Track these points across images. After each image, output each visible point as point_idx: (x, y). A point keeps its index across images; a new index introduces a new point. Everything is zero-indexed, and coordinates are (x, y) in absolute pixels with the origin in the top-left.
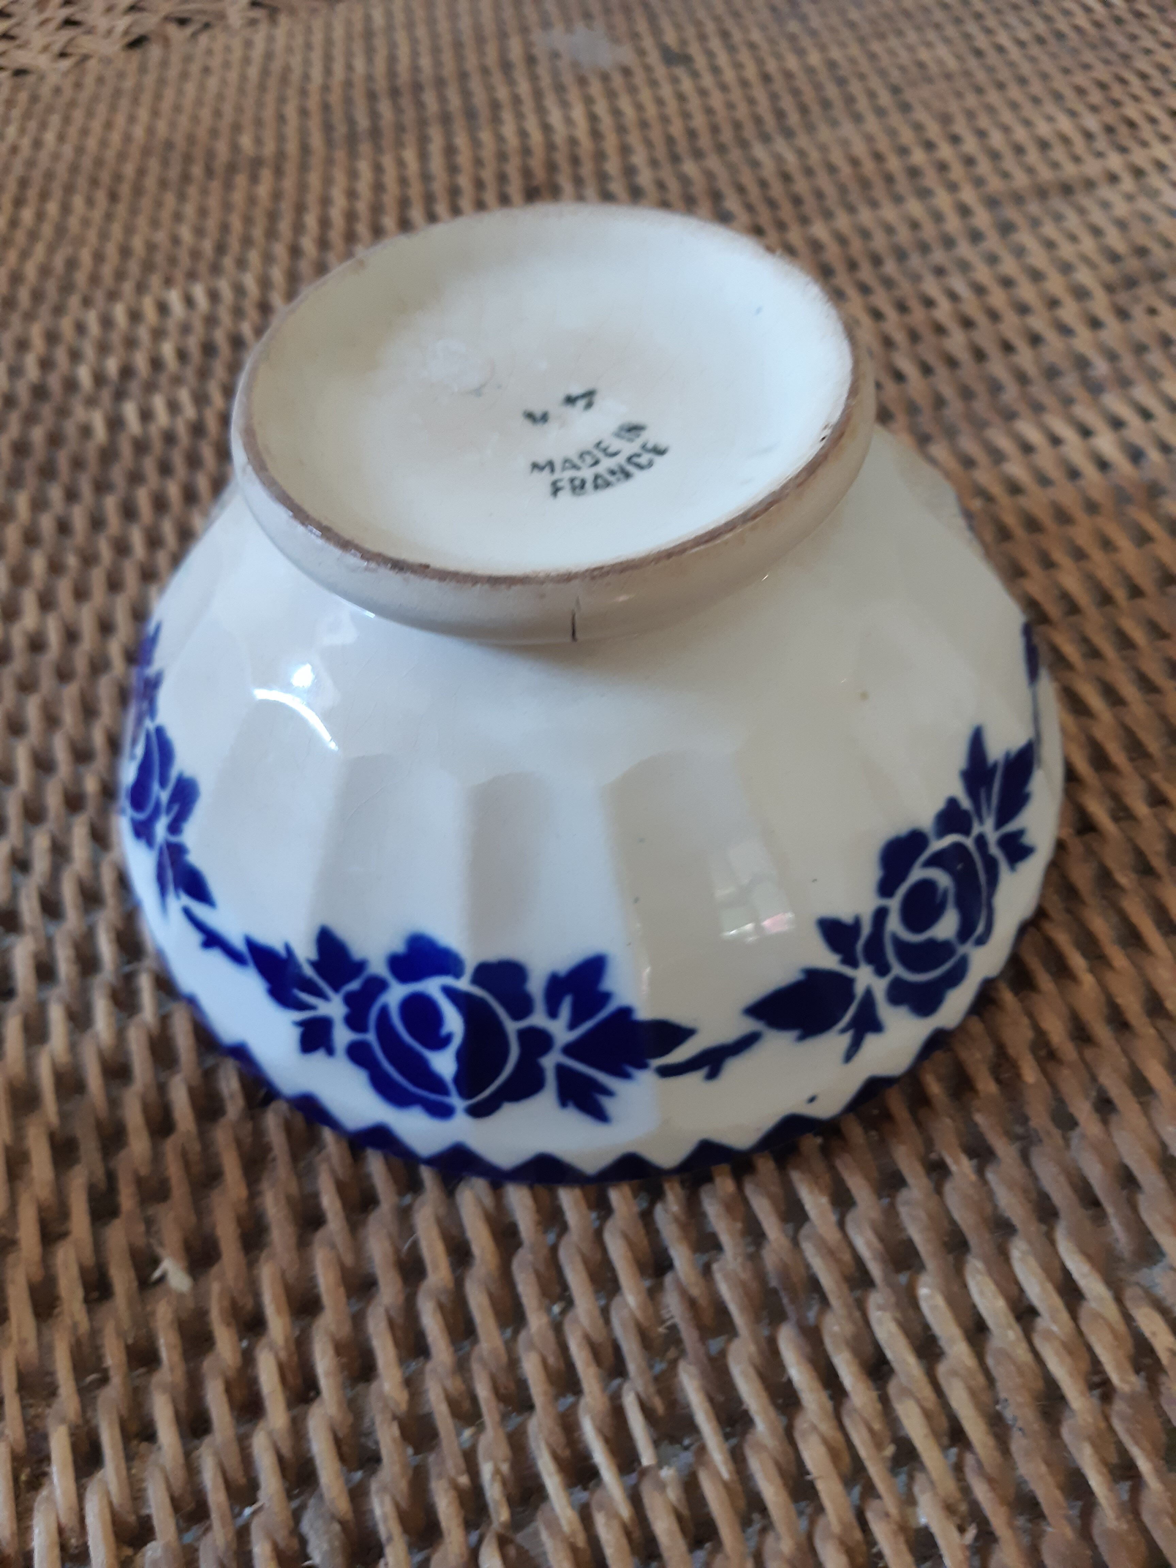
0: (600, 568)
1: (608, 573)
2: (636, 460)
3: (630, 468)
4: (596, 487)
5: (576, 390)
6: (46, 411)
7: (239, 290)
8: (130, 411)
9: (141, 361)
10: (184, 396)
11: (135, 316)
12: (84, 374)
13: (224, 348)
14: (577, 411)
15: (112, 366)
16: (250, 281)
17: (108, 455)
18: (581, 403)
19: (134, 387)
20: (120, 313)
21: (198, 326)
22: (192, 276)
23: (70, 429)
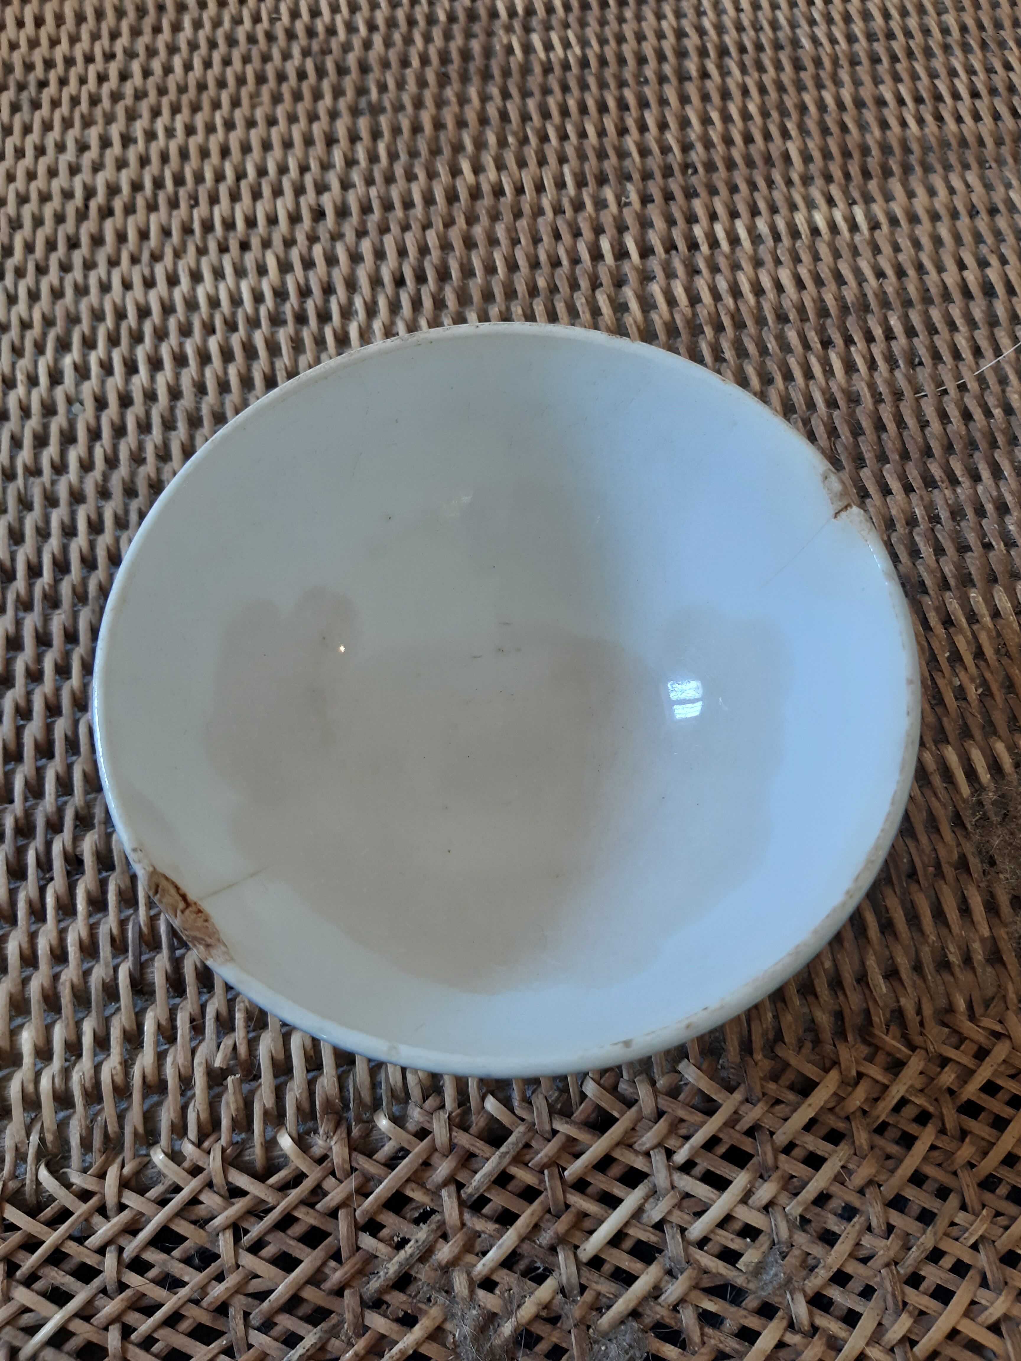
6: (478, 29)
8: (536, 40)
9: (538, 4)
10: (572, 36)
12: (500, 6)
13: (595, 7)
15: (519, 3)
17: (526, 69)
19: (536, 23)
23: (498, 46)
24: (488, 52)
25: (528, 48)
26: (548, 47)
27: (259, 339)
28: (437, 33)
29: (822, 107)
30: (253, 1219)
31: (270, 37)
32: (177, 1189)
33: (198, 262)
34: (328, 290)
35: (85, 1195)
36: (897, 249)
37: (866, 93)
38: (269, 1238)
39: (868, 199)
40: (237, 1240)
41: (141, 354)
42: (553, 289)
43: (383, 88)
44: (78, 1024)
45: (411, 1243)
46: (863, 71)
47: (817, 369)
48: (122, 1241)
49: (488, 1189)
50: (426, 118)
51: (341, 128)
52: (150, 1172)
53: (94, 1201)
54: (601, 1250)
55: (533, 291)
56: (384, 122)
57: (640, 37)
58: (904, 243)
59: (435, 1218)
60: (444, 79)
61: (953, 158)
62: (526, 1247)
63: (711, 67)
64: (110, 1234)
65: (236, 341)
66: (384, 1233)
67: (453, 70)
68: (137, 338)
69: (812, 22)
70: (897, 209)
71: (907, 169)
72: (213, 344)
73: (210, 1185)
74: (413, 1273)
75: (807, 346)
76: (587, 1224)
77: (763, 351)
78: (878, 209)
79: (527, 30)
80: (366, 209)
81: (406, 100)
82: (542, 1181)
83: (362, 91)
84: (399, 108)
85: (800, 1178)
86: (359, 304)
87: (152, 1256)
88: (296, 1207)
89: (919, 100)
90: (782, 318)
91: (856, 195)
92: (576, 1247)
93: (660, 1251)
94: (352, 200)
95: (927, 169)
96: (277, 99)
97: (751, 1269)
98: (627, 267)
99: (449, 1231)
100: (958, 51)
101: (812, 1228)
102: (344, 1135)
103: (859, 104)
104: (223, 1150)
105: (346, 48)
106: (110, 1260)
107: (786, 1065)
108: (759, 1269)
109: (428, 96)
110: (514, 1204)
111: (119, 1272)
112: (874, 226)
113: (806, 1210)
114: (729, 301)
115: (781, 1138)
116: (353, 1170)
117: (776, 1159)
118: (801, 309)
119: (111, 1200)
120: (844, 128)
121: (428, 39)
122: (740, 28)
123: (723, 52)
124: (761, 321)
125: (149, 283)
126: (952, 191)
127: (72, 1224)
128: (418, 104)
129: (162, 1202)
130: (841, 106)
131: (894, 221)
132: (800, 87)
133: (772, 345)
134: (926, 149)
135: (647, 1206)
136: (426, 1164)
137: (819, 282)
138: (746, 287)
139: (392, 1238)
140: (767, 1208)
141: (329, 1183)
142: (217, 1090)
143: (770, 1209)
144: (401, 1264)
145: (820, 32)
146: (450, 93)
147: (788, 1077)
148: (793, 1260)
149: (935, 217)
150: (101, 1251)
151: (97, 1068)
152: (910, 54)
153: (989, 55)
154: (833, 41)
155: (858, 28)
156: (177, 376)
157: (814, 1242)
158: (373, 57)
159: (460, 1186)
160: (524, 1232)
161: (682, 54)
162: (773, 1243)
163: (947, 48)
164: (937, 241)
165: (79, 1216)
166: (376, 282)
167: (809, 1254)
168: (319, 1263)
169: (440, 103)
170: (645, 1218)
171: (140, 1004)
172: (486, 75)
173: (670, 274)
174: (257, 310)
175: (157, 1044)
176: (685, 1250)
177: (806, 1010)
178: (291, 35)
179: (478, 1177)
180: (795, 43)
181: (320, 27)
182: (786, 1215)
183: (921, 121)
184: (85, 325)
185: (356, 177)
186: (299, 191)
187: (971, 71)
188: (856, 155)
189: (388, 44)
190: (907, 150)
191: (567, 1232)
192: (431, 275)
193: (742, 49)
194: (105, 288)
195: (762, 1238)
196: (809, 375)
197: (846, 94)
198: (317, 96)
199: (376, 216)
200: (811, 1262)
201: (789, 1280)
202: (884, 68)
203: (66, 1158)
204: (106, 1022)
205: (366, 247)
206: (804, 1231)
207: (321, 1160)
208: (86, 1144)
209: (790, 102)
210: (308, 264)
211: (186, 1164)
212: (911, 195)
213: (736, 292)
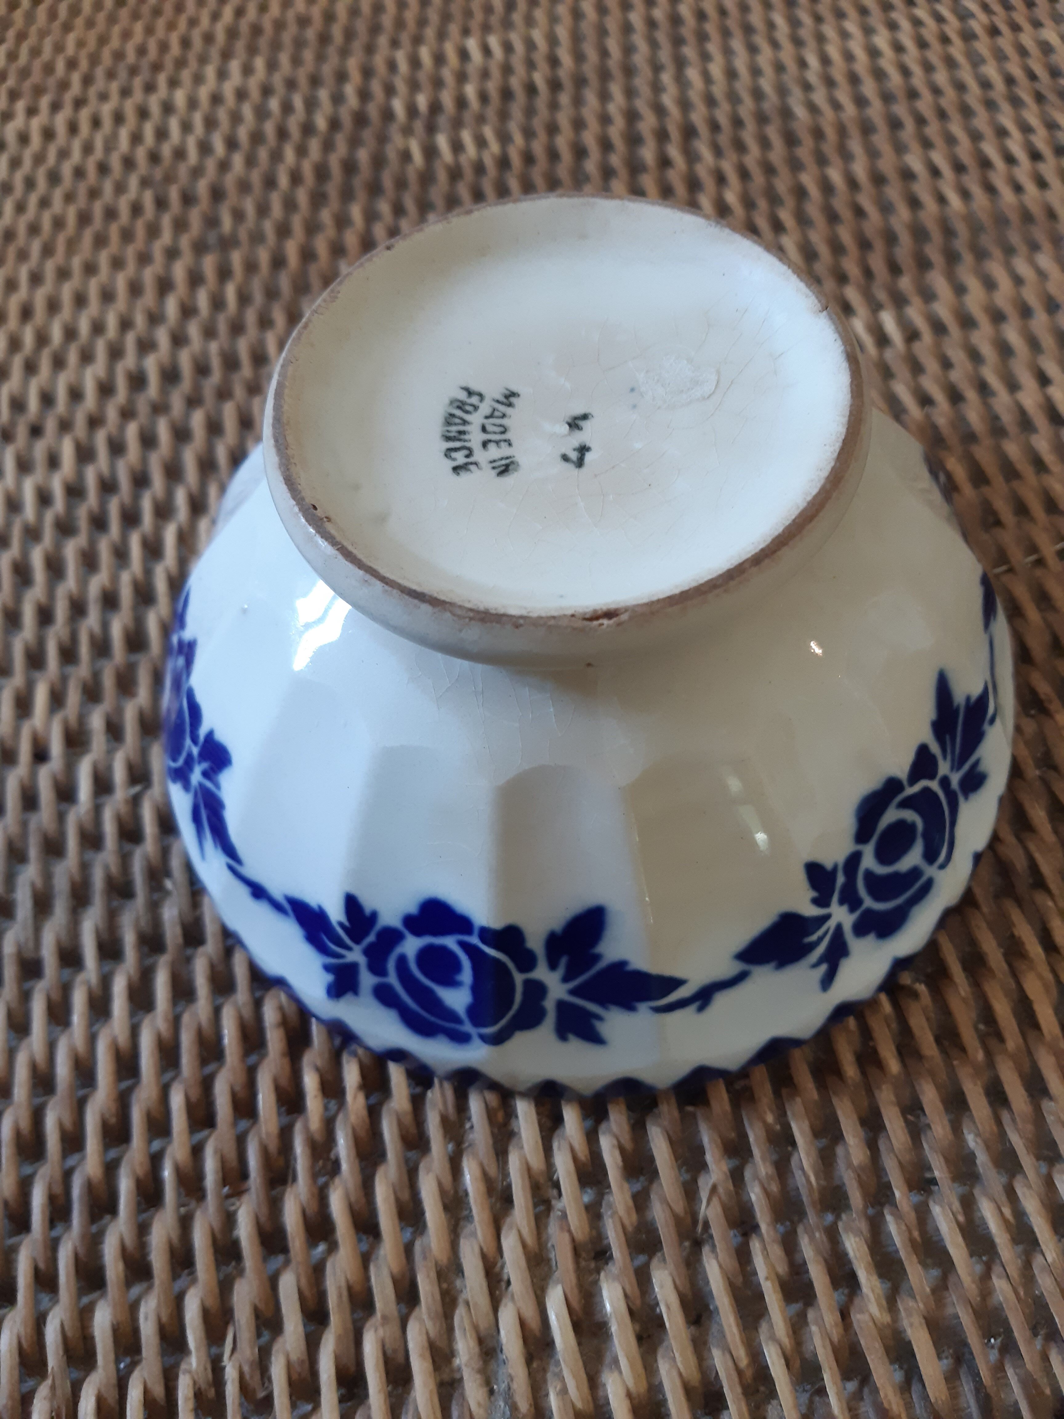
2: (465, 452)
3: (456, 444)
4: (452, 415)
6: (368, 135)
7: (530, 45)
8: (442, 141)
9: (447, 99)
10: (488, 132)
11: (439, 59)
12: (398, 106)
13: (520, 95)
14: (568, 448)
15: (422, 101)
16: (538, 36)
17: (427, 178)
18: (574, 455)
19: (443, 121)
20: (425, 54)
21: (496, 73)
22: (486, 28)
23: (391, 154)
24: (378, 162)
25: (430, 152)
26: (457, 147)
28: (314, 146)
29: (827, 188)
31: (103, 169)
34: (141, 481)
36: (946, 364)
37: (887, 164)
39: (899, 301)
43: (238, 215)
46: (881, 139)
50: (292, 249)
51: (179, 272)
56: (236, 258)
57: (579, 124)
58: (957, 355)
60: (318, 199)
61: (1015, 238)
63: (674, 152)
67: (332, 189)
69: (807, 87)
70: (943, 310)
71: (952, 258)
78: (915, 313)
79: (431, 129)
80: (202, 369)
81: (268, 227)
83: (212, 222)
84: (257, 238)
86: (181, 499)
89: (959, 168)
91: (882, 296)
94: (185, 360)
95: (981, 255)
96: (100, 241)
100: (1005, 107)
103: (878, 180)
105: (197, 172)
109: (297, 223)
112: (912, 336)
120: (859, 212)
121: (302, 151)
122: (711, 101)
123: (689, 132)
126: (1018, 281)
128: (284, 231)
130: (853, 184)
131: (939, 328)
132: (795, 165)
134: (976, 228)
145: (819, 97)
146: (326, 216)
149: (997, 317)
152: (942, 115)
153: (1049, 109)
154: (837, 106)
155: (869, 88)
158: (230, 181)
161: (634, 140)
163: (990, 105)
164: (1005, 350)
169: (312, 228)
172: (375, 189)
174: (40, 517)
178: (129, 163)
180: (786, 113)
181: (166, 150)
183: (965, 195)
185: (194, 330)
186: (115, 353)
187: (1026, 129)
188: (879, 246)
189: (250, 161)
190: (948, 232)
193: (715, 127)
197: (860, 169)
198: (153, 231)
199: (216, 376)
202: (909, 131)
205: (197, 420)
209: (782, 185)
210: (117, 448)
212: (960, 290)
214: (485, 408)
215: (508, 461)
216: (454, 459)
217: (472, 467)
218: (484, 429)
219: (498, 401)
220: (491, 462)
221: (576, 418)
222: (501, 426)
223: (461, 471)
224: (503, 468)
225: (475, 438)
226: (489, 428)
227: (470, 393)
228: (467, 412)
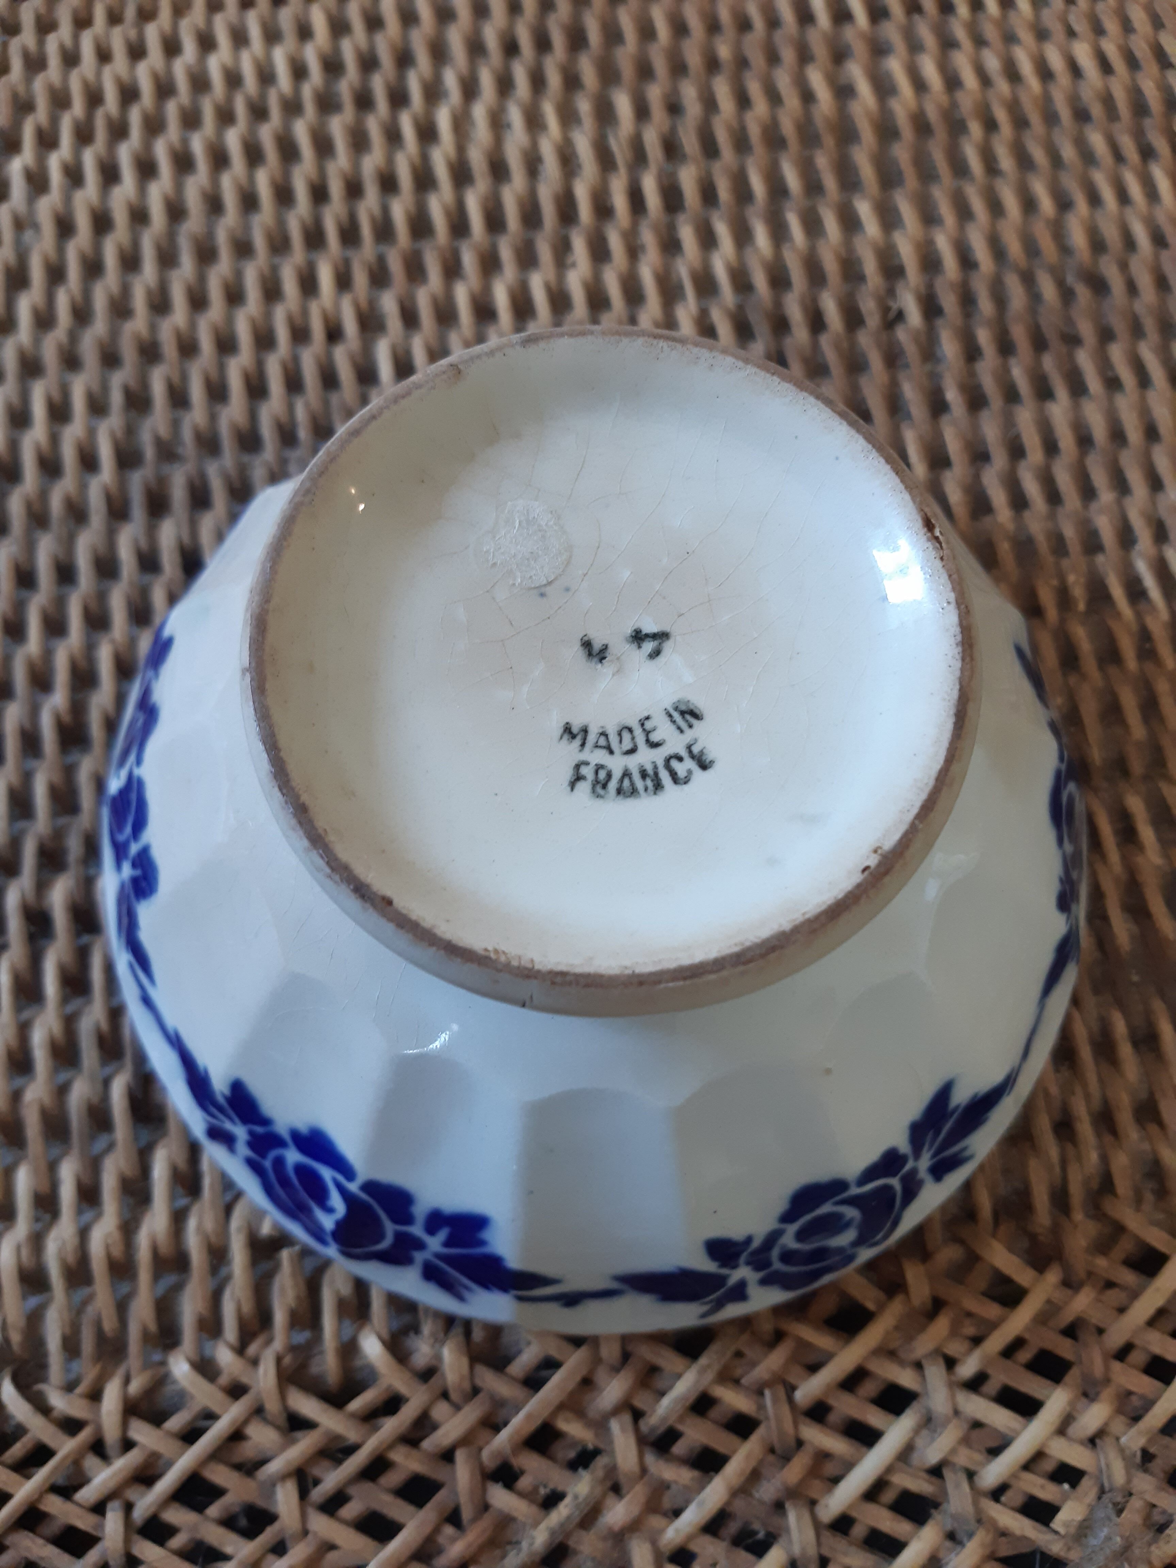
0: (563, 974)
1: (570, 983)
2: (674, 764)
3: (664, 776)
4: (619, 791)
5: (649, 627)
14: (638, 655)
18: (649, 646)
27: (301, 131)
30: (326, 1463)
32: (211, 1416)
33: (209, 22)
34: (404, 59)
35: (71, 1426)
38: (352, 1491)
40: (303, 1493)
41: (125, 154)
42: (742, 63)
44: (52, 1167)
45: (567, 1500)
47: (1135, 190)
48: (131, 1494)
49: (681, 1419)
52: (168, 1389)
53: (85, 1435)
54: (851, 1506)
55: (712, 64)
59: (601, 1462)
62: (739, 1506)
64: (112, 1485)
65: (266, 134)
66: (524, 1483)
68: (119, 131)
72: (233, 139)
73: (259, 1411)
74: (571, 1543)
75: (1119, 156)
76: (830, 1469)
77: (1056, 160)
82: (761, 1407)
85: (1142, 1397)
86: (450, 80)
87: (176, 1516)
88: (391, 1446)
90: (1082, 115)
92: (813, 1503)
93: (936, 1505)
97: (1072, 1530)
98: (849, 34)
99: (623, 1480)
101: (1157, 1465)
102: (461, 1338)
104: (279, 1360)
106: (113, 1522)
107: (1119, 1229)
108: (1084, 1530)
110: (720, 1440)
111: (127, 1541)
113: (1150, 1441)
114: (1003, 86)
115: (1116, 1338)
116: (476, 1391)
117: (1107, 1368)
118: (1108, 101)
119: (111, 1433)
124: (1051, 118)
125: (137, 52)
127: (56, 1469)
129: (190, 1436)
133: (1068, 152)
135: (919, 1442)
136: (587, 1383)
137: (1133, 63)
138: (1026, 67)
139: (536, 1489)
140: (1092, 1441)
141: (441, 1410)
142: (265, 1266)
143: (1098, 1441)
144: (553, 1533)
147: (1124, 1247)
148: (1133, 1515)
150: (99, 1508)
151: (83, 1234)
156: (179, 187)
157: (1162, 1489)
159: (637, 1415)
160: (736, 1482)
162: (1102, 1492)
165: (65, 1458)
166: (476, 48)
167: (1154, 1506)
168: (427, 1530)
170: (916, 1458)
171: (145, 1136)
173: (915, 46)
174: (297, 90)
175: (172, 1197)
176: (975, 1503)
177: (1146, 1146)
179: (666, 1401)
182: (1122, 1450)
184: (41, 114)
191: (803, 1482)
192: (558, 40)
194: (71, 59)
195: (1086, 1483)
196: (1123, 197)
200: (1158, 1518)
201: (1127, 1548)
203: (43, 1366)
204: (94, 1165)
206: (1146, 1471)
207: (428, 1374)
208: (71, 1347)
210: (374, 23)
211: (223, 1380)
213: (1013, 74)
214: (599, 757)
215: (676, 716)
216: (690, 772)
217: (696, 749)
218: (632, 751)
219: (583, 745)
220: (682, 731)
221: (590, 654)
222: (620, 734)
223: (705, 760)
224: (688, 717)
225: (646, 757)
226: (627, 745)
227: (578, 778)
228: (609, 776)
